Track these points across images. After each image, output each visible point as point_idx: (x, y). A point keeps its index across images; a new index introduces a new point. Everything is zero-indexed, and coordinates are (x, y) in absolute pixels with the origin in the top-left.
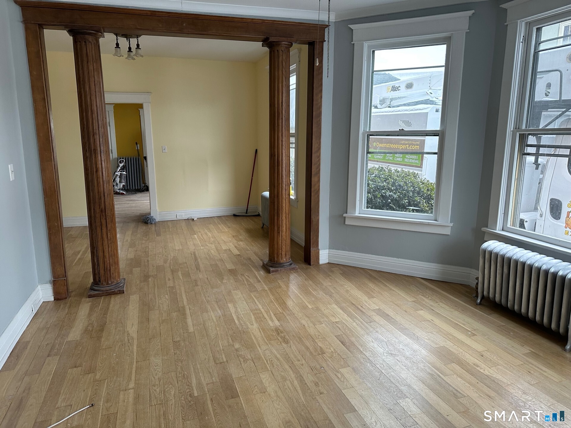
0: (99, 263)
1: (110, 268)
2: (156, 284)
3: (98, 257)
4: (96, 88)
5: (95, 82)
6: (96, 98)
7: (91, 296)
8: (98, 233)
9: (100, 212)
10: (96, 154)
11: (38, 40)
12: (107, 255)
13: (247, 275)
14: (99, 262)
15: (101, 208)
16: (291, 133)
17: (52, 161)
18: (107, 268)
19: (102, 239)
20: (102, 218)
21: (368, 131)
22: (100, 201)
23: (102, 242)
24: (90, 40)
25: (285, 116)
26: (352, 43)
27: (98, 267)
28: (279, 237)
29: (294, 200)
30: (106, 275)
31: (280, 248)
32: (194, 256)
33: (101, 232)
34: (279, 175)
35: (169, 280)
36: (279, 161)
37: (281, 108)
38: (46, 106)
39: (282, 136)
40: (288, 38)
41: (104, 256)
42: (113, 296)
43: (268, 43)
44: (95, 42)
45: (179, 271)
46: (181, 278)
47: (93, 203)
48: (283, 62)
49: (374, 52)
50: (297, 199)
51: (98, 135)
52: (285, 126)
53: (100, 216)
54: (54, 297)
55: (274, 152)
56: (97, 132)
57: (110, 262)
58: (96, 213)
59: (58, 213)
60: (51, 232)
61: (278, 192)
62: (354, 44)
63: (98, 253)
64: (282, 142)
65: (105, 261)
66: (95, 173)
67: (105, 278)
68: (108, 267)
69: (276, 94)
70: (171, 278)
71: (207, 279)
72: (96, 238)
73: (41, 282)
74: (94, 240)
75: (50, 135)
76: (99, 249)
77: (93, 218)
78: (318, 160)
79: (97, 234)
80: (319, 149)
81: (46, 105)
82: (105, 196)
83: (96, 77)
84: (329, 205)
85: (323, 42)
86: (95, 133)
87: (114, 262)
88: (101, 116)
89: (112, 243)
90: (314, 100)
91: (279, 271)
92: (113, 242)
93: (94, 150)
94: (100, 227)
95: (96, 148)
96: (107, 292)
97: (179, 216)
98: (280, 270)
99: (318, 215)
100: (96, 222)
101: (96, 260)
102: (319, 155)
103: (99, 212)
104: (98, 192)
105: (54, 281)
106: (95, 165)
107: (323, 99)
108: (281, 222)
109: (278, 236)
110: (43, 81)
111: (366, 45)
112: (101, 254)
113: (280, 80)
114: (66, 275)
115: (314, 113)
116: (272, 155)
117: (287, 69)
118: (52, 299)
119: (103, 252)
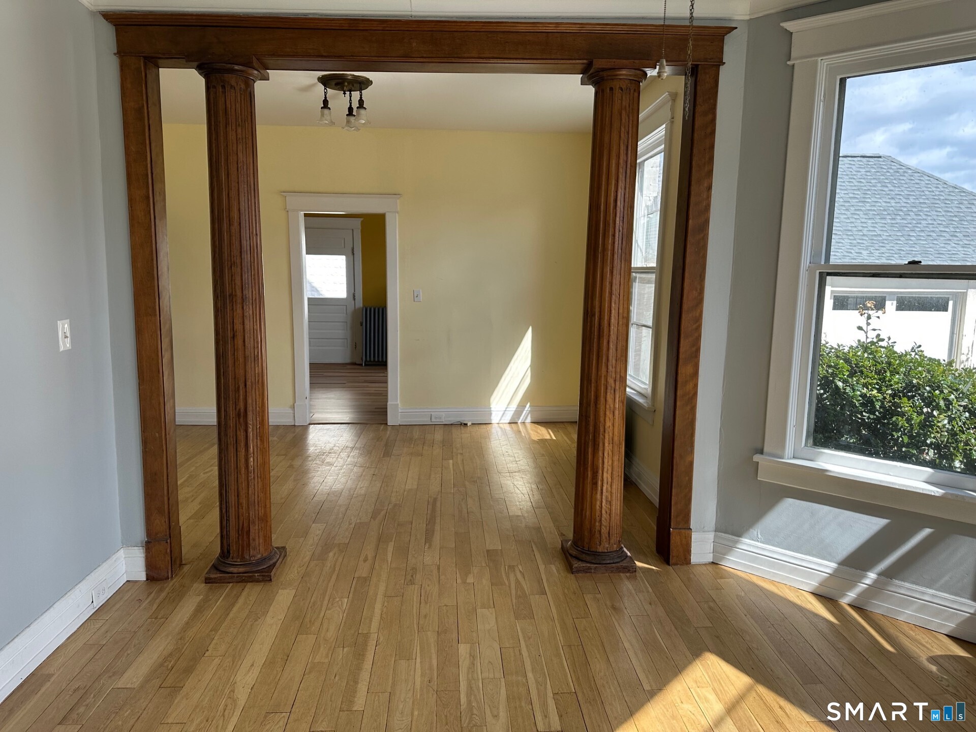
0: (229, 517)
1: (248, 529)
2: (337, 569)
3: (228, 504)
4: (240, 176)
5: (237, 164)
6: (239, 195)
7: (210, 579)
8: (231, 457)
9: (236, 417)
10: (234, 303)
11: (142, 87)
12: (243, 501)
13: (521, 569)
14: (229, 515)
15: (237, 410)
16: (634, 267)
17: (155, 315)
18: (243, 527)
19: (236, 470)
20: (239, 428)
21: (823, 263)
22: (237, 395)
23: (236, 476)
24: (233, 83)
25: (621, 229)
26: (788, 63)
27: (228, 524)
28: (596, 493)
29: (647, 409)
30: (241, 542)
31: (598, 519)
32: (431, 507)
33: (235, 456)
34: (600, 358)
35: (365, 560)
36: (601, 327)
37: (611, 212)
38: (150, 211)
39: (612, 272)
40: (636, 61)
41: (239, 504)
42: (249, 585)
43: (591, 74)
44: (243, 86)
45: (391, 541)
46: (389, 560)
47: (224, 398)
48: (624, 112)
49: (843, 82)
50: (654, 406)
51: (239, 267)
52: (620, 251)
53: (236, 424)
54: (147, 575)
55: (593, 307)
56: (238, 261)
57: (249, 516)
58: (228, 418)
59: (163, 415)
60: (147, 450)
61: (597, 396)
62: (793, 65)
63: (228, 496)
64: (611, 286)
65: (240, 514)
66: (231, 340)
67: (239, 547)
68: (245, 525)
69: (603, 183)
70: (370, 557)
71: (439, 569)
72: (227, 467)
73: (127, 543)
74: (223, 471)
75: (155, 266)
76: (231, 490)
77: (223, 429)
78: (694, 326)
79: (229, 459)
80: (699, 301)
81: (150, 208)
82: (247, 386)
83: (240, 155)
84: (720, 429)
85: (720, 65)
86: (234, 263)
87: (257, 516)
88: (246, 230)
89: (256, 477)
90: (693, 193)
91: (593, 571)
92: (258, 477)
93: (230, 296)
94: (235, 445)
95: (234, 292)
96: (240, 576)
97: (436, 418)
98: (596, 568)
99: (692, 452)
100: (227, 435)
101: (225, 510)
102: (698, 314)
103: (234, 416)
104: (235, 378)
105: (148, 543)
106: (232, 326)
107: (713, 192)
108: (600, 461)
109: (594, 492)
110: (147, 164)
111: (823, 65)
112: (233, 500)
113: (614, 154)
114: (170, 534)
115: (690, 222)
116: (587, 314)
117: (630, 129)
118: (142, 577)
119: (238, 496)
